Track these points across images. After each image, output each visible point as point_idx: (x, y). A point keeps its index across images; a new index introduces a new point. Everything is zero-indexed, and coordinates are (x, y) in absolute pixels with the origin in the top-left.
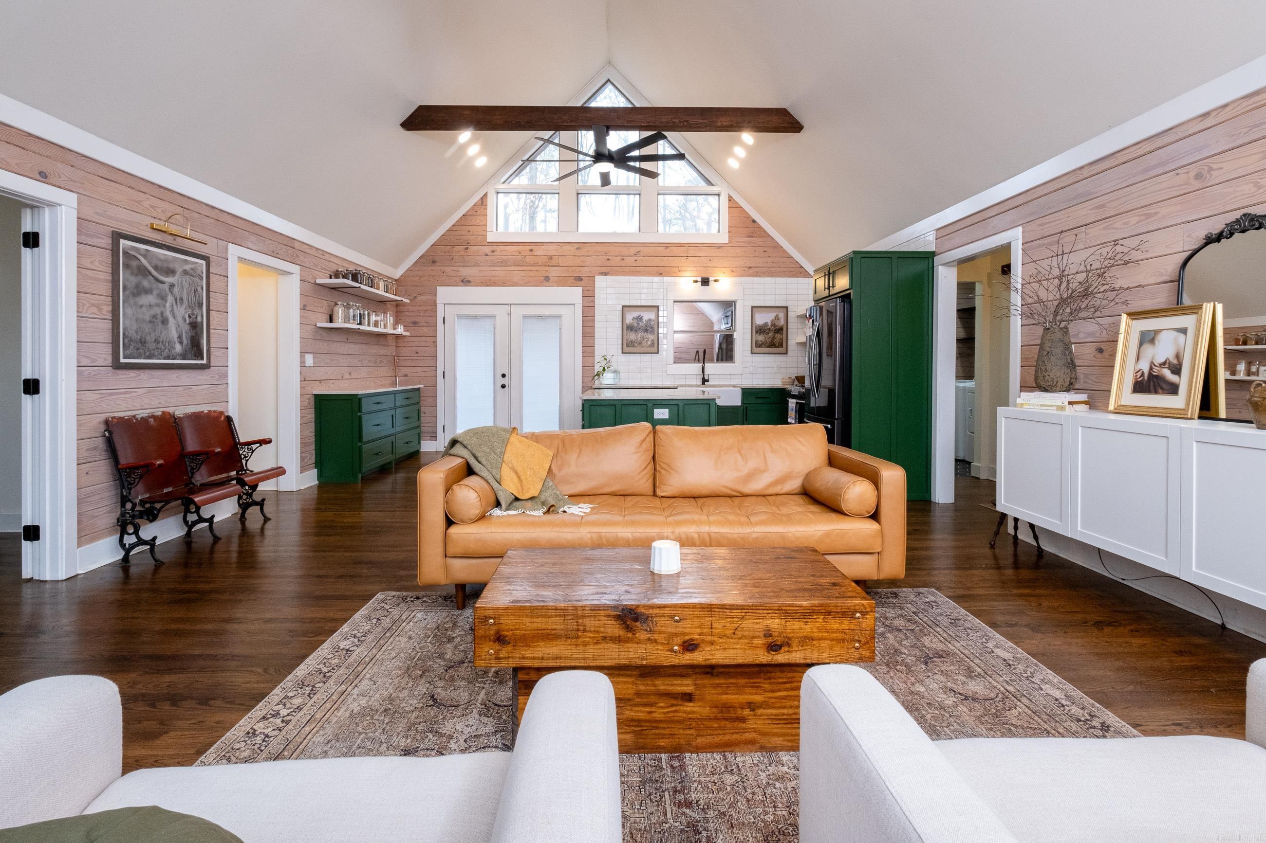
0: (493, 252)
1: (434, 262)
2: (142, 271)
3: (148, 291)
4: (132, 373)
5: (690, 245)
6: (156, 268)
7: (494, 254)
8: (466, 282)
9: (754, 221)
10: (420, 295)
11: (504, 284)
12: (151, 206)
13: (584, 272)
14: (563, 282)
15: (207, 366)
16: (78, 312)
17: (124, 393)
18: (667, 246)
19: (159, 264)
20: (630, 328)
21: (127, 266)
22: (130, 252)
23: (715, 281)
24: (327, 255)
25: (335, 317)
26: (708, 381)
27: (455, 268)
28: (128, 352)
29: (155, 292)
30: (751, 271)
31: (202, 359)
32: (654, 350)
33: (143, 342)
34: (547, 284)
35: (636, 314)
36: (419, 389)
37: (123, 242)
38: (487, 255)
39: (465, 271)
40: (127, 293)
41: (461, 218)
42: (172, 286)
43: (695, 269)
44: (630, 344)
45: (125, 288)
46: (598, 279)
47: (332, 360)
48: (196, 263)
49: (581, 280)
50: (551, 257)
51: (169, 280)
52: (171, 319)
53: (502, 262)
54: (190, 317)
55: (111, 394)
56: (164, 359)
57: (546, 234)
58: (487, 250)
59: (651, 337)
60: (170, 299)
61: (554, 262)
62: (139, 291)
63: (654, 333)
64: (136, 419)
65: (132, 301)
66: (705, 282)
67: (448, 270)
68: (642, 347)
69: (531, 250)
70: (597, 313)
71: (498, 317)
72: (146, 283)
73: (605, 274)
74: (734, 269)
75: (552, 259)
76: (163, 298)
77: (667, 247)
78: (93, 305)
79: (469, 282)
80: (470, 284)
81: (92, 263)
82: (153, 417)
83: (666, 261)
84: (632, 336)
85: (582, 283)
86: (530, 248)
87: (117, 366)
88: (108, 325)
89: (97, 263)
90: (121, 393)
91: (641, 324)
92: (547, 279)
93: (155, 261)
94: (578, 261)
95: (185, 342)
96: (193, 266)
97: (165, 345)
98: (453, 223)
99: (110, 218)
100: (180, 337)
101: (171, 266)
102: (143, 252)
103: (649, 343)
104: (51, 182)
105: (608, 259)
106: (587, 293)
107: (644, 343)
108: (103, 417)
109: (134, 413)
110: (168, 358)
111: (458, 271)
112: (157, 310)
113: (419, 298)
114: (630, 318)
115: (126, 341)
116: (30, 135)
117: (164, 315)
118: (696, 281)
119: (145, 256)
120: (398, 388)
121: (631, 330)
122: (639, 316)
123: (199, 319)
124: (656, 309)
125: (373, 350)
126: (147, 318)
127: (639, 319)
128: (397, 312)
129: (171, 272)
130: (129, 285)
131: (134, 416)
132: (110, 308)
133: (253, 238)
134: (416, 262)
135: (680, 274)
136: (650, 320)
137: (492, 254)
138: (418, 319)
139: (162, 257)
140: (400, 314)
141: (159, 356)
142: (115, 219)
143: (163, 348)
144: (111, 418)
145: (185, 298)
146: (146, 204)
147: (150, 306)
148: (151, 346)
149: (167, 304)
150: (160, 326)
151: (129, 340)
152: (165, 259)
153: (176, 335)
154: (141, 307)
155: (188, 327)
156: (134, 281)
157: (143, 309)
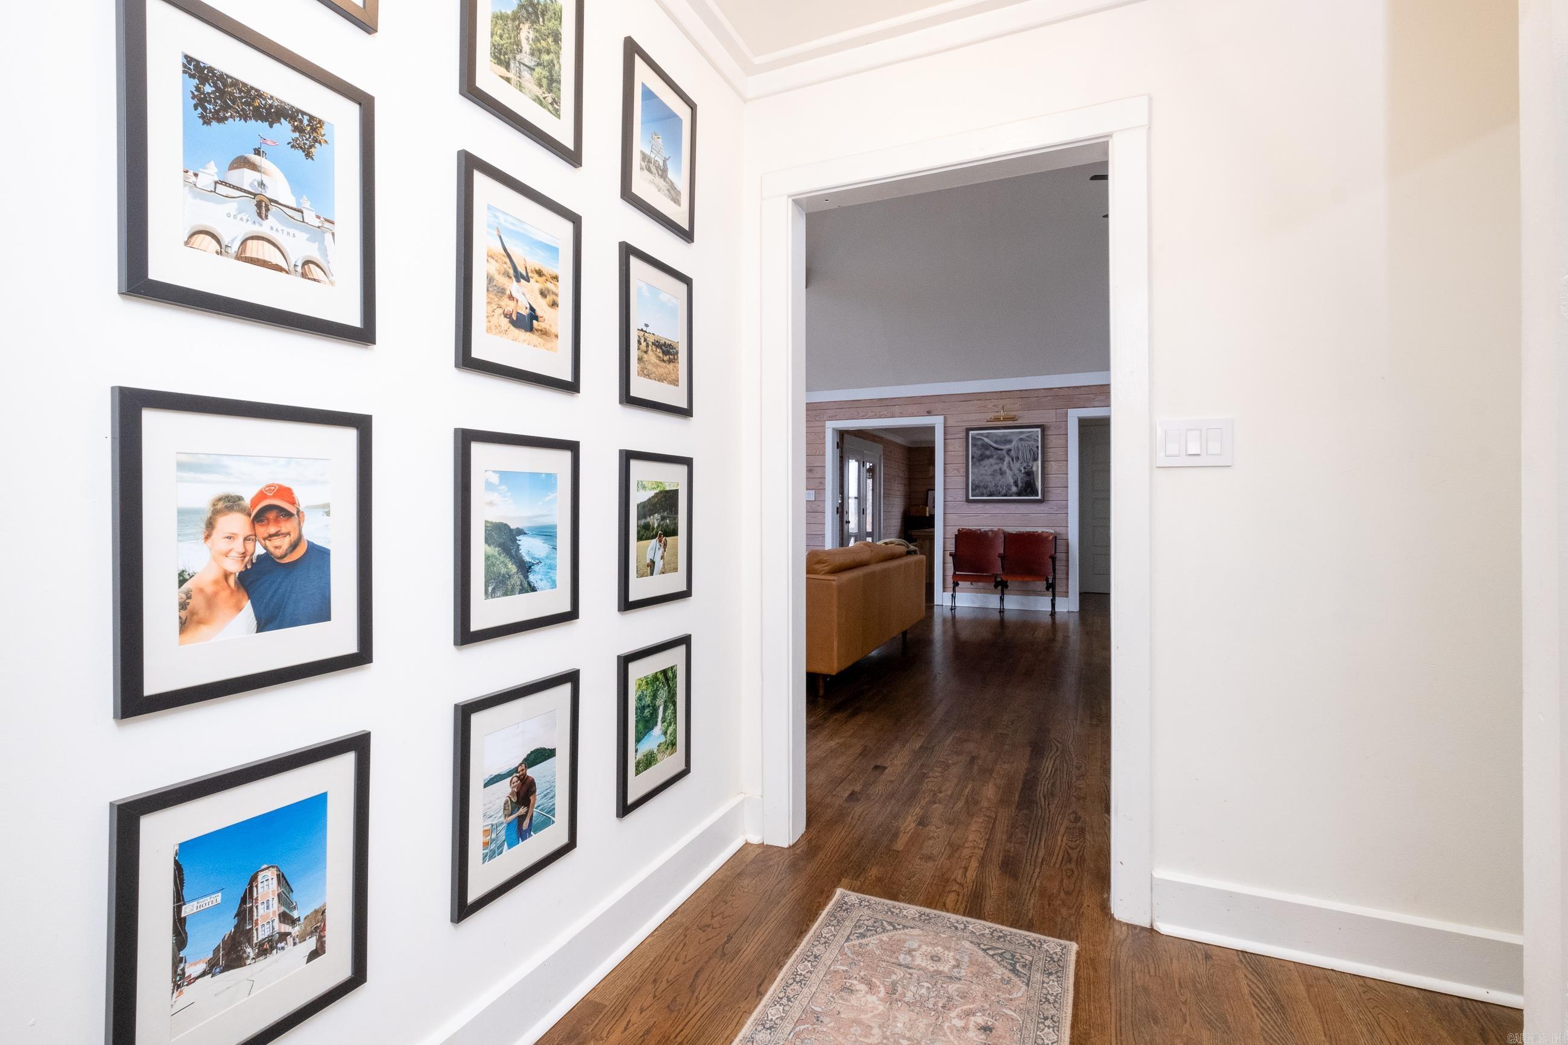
2: (986, 446)
3: (988, 457)
4: (980, 505)
6: (996, 442)
12: (994, 406)
15: (1042, 501)
17: (975, 516)
19: (999, 439)
21: (974, 445)
22: (977, 437)
28: (975, 493)
29: (995, 457)
31: (1037, 495)
33: (986, 487)
37: (971, 433)
40: (975, 460)
42: (1010, 450)
45: (973, 457)
48: (1030, 432)
51: (1008, 447)
52: (1008, 472)
54: (1025, 468)
56: (1002, 496)
60: (1007, 459)
62: (983, 458)
64: (981, 532)
65: (977, 464)
72: (988, 453)
76: (1002, 459)
78: (954, 469)
81: (954, 448)
82: (992, 531)
87: (968, 501)
88: (963, 479)
89: (957, 448)
90: (970, 516)
93: (994, 438)
95: (1020, 485)
96: (1027, 435)
97: (1003, 488)
99: (964, 421)
100: (1016, 482)
101: (1008, 438)
102: (986, 435)
104: (933, 414)
108: (957, 528)
110: (1006, 495)
112: (997, 467)
116: (923, 396)
117: (1003, 470)
119: (987, 437)
126: (990, 473)
129: (1008, 442)
130: (975, 455)
131: (979, 530)
132: (965, 470)
139: (1001, 435)
141: (999, 494)
142: (968, 421)
143: (1001, 490)
144: (962, 529)
145: (1020, 457)
146: (990, 406)
147: (991, 465)
148: (992, 489)
149: (1005, 463)
150: (999, 477)
151: (975, 487)
152: (1005, 435)
153: (1012, 481)
154: (984, 467)
155: (1024, 475)
156: (979, 452)
157: (986, 468)
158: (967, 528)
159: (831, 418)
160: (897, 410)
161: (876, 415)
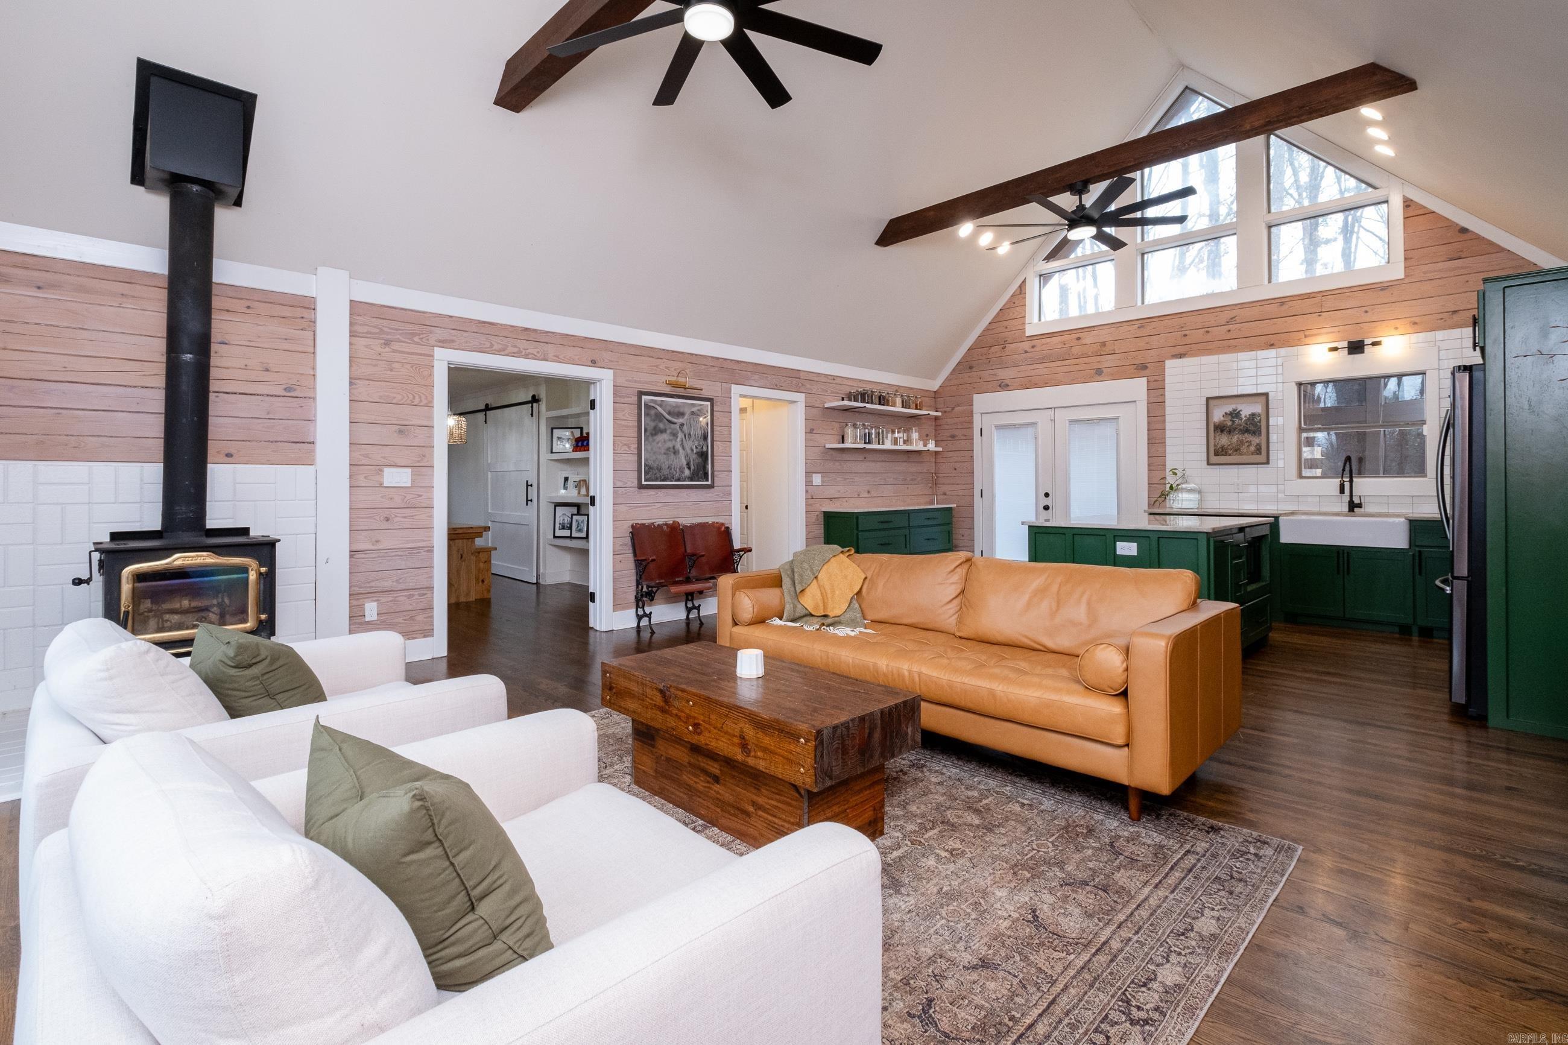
0: (1033, 347)
1: (971, 368)
2: (659, 417)
3: (663, 431)
4: (652, 492)
5: (1324, 293)
6: (669, 413)
7: (1035, 349)
8: (1004, 386)
9: (1464, 230)
10: (958, 405)
11: (1046, 385)
12: (666, 368)
13: (1151, 356)
14: (1120, 374)
15: (711, 487)
16: (614, 450)
17: (646, 506)
18: (1282, 301)
19: (672, 410)
20: (1220, 428)
21: (647, 415)
22: (650, 404)
23: (1374, 344)
24: (838, 379)
25: (845, 438)
26: (1360, 506)
27: (991, 372)
28: (648, 477)
29: (668, 432)
30: (1456, 318)
31: (707, 480)
32: (1262, 458)
33: (660, 469)
34: (1099, 378)
35: (1229, 408)
36: (951, 508)
37: (644, 397)
38: (1026, 352)
39: (1004, 374)
40: (648, 434)
41: (998, 314)
42: (682, 425)
43: (1336, 329)
44: (1220, 451)
45: (646, 430)
46: (1171, 365)
47: (845, 479)
48: (701, 405)
49: (1146, 368)
50: (1104, 344)
51: (681, 420)
52: (681, 451)
53: (1043, 358)
54: (697, 448)
55: (637, 507)
56: (676, 481)
57: (1098, 314)
58: (1026, 346)
59: (1255, 440)
60: (680, 435)
61: (1107, 350)
62: (656, 431)
63: (1260, 434)
64: (654, 526)
65: (651, 439)
66: (1356, 347)
67: (985, 374)
68: (1241, 455)
69: (1078, 339)
70: (1168, 411)
71: (1039, 424)
72: (661, 426)
73: (1181, 356)
74: (1417, 320)
75: (1105, 345)
76: (674, 435)
77: (1282, 304)
78: (624, 445)
79: (1008, 385)
80: (1008, 388)
81: (624, 415)
82: (666, 524)
83: (1280, 325)
84: (1224, 440)
85: (1147, 372)
86: (1078, 335)
87: (641, 487)
88: (635, 458)
89: (627, 416)
90: (640, 507)
91: (1237, 421)
92: (1099, 372)
93: (668, 408)
94: (1141, 344)
95: (692, 467)
96: (699, 408)
97: (676, 471)
98: (989, 320)
99: (636, 381)
100: (688, 464)
101: (681, 410)
102: (660, 403)
103: (1252, 448)
104: (599, 365)
105: (1185, 335)
106: (1153, 385)
107: (1244, 449)
108: (631, 523)
109: (653, 521)
110: (679, 480)
111: (995, 375)
112: (670, 444)
113: (957, 409)
114: (1218, 416)
115: (647, 468)
116: (588, 338)
117: (676, 448)
118: (1335, 349)
119: (661, 406)
120: (936, 506)
121: (1222, 431)
122: (1235, 410)
123: (705, 449)
124: (1264, 398)
125: (902, 467)
126: (663, 451)
127: (1235, 414)
128: (936, 426)
129: (681, 414)
130: (648, 428)
131: (653, 523)
132: (636, 446)
133: (756, 377)
134: (954, 370)
135: (1308, 340)
136: (1253, 415)
137: (1033, 350)
138: (956, 432)
139: (674, 405)
140: (939, 428)
141: (672, 479)
142: (640, 382)
143: (674, 473)
145: (692, 434)
146: (662, 367)
147: (665, 442)
148: (665, 472)
149: (678, 440)
150: (672, 456)
151: (649, 468)
152: (677, 406)
153: (685, 463)
154: (658, 443)
155: (696, 456)
156: (652, 424)
157: (660, 445)
158: (639, 522)
160: (551, 350)
161: (519, 352)
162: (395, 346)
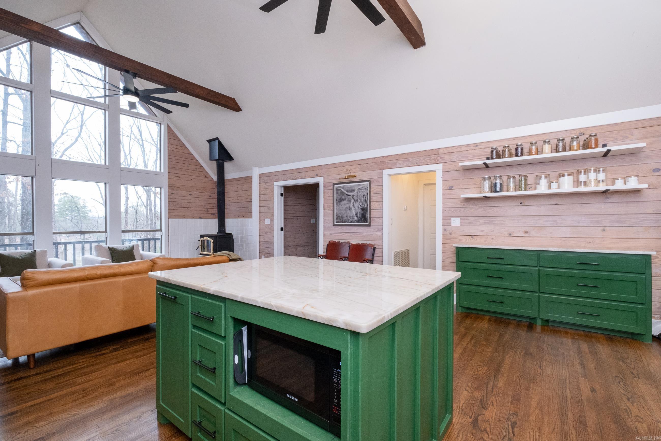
2: (342, 193)
3: (343, 200)
4: (340, 227)
6: (347, 191)
15: (369, 225)
16: (324, 209)
19: (348, 189)
21: (337, 193)
22: (338, 188)
28: (337, 220)
29: (347, 200)
31: (367, 222)
33: (342, 217)
37: (335, 186)
40: (337, 201)
42: (353, 196)
45: (336, 200)
51: (353, 194)
52: (353, 208)
54: (361, 206)
55: (333, 234)
56: (350, 222)
60: (353, 201)
62: (341, 200)
65: (338, 204)
72: (343, 197)
76: (350, 201)
78: (328, 207)
81: (328, 195)
87: (334, 225)
88: (332, 212)
90: (336, 234)
93: (346, 189)
95: (359, 216)
96: (362, 186)
97: (350, 218)
99: (333, 179)
100: (356, 214)
101: (353, 189)
102: (343, 187)
104: (319, 176)
108: (329, 240)
110: (351, 222)
112: (348, 206)
115: (337, 217)
116: (315, 166)
117: (350, 207)
119: (343, 188)
123: (365, 206)
126: (344, 209)
129: (353, 191)
130: (337, 199)
131: (339, 242)
132: (332, 207)
133: (400, 162)
139: (349, 187)
141: (348, 221)
142: (335, 179)
143: (349, 219)
144: (331, 241)
145: (359, 199)
146: (345, 170)
147: (345, 204)
148: (345, 218)
149: (352, 203)
150: (348, 211)
151: (338, 217)
152: (351, 187)
153: (354, 214)
154: (342, 205)
155: (361, 210)
156: (339, 197)
157: (343, 206)
158: (334, 240)
159: (277, 180)
160: (303, 174)
161: (294, 178)
162: (268, 184)
